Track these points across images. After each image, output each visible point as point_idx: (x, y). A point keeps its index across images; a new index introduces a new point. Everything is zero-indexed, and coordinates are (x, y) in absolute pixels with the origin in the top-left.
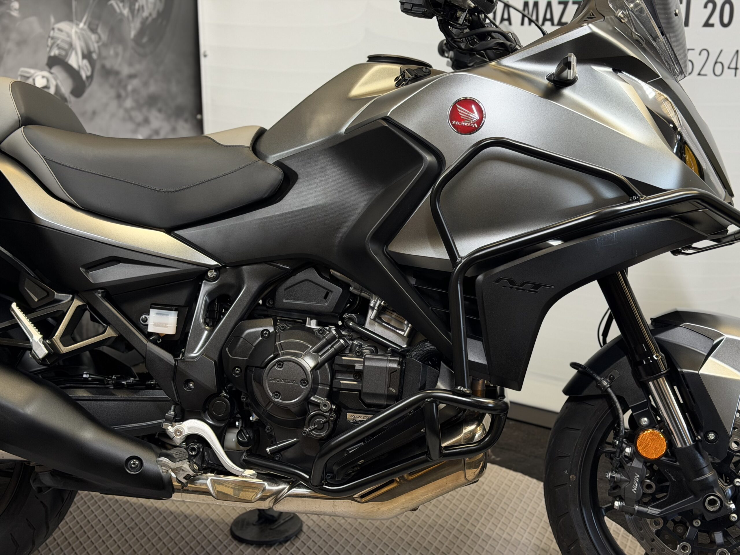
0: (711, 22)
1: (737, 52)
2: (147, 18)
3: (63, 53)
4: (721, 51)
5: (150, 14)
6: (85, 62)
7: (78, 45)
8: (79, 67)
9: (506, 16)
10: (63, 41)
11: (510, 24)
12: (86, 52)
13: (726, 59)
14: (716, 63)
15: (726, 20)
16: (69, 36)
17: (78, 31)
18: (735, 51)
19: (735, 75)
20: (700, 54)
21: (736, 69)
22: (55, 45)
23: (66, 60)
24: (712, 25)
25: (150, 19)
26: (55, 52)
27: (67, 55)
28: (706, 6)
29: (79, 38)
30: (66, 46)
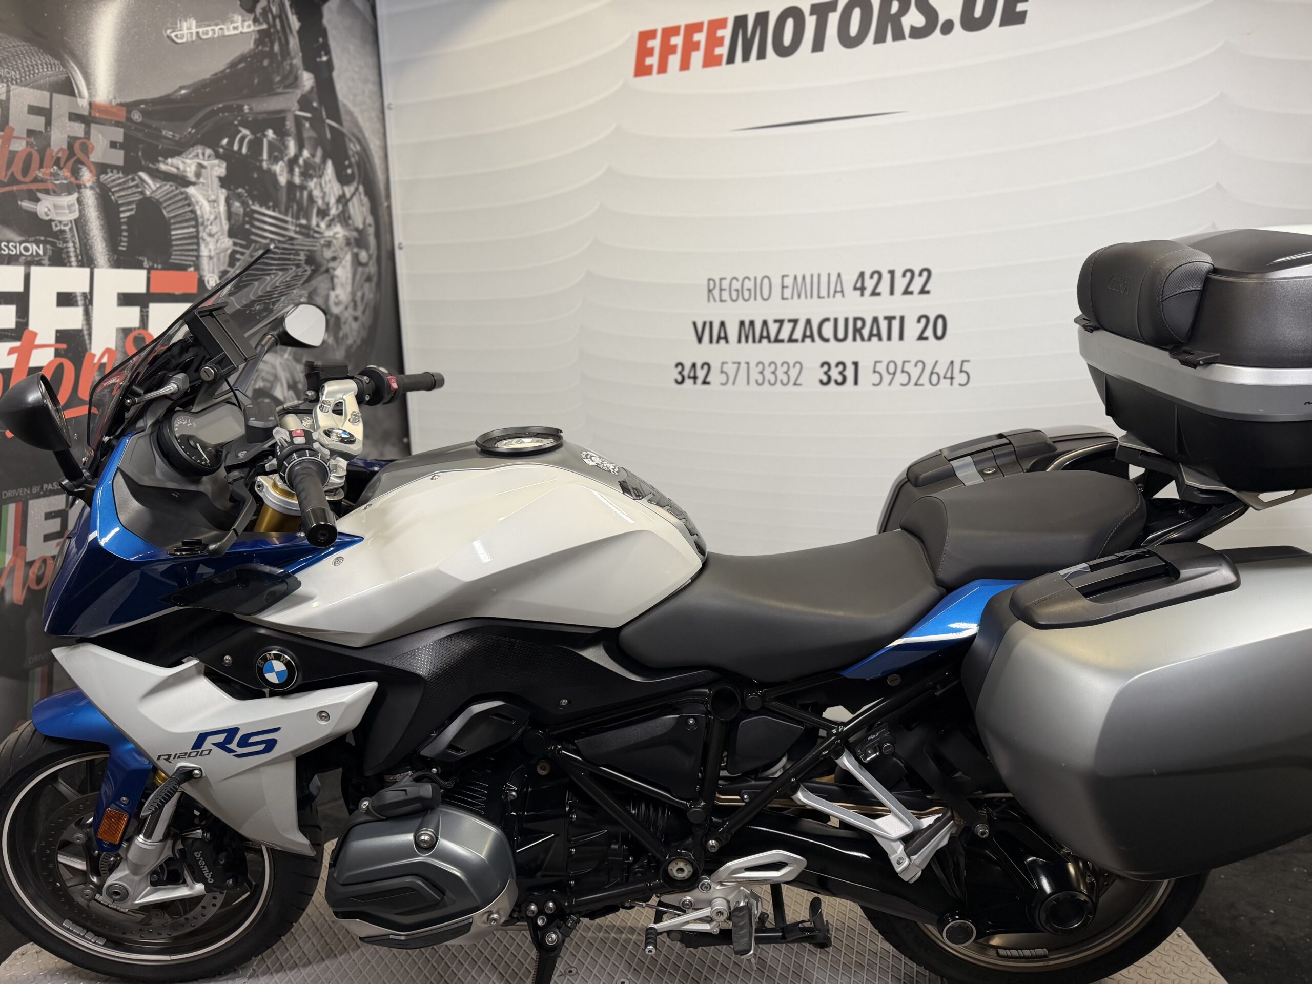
0: (925, 335)
1: (952, 363)
2: (351, 346)
3: (268, 385)
4: (936, 362)
5: (355, 342)
6: (291, 393)
7: (283, 376)
8: (285, 398)
9: (722, 335)
10: (268, 373)
11: (727, 342)
12: (291, 383)
13: (941, 369)
14: (932, 373)
15: (939, 333)
16: (274, 367)
17: (283, 362)
18: (949, 361)
19: (952, 384)
20: (916, 365)
21: (952, 378)
22: (260, 377)
23: (272, 392)
24: (926, 339)
25: (355, 347)
26: (260, 384)
27: (272, 387)
28: (919, 321)
29: (284, 369)
30: (271, 378)
